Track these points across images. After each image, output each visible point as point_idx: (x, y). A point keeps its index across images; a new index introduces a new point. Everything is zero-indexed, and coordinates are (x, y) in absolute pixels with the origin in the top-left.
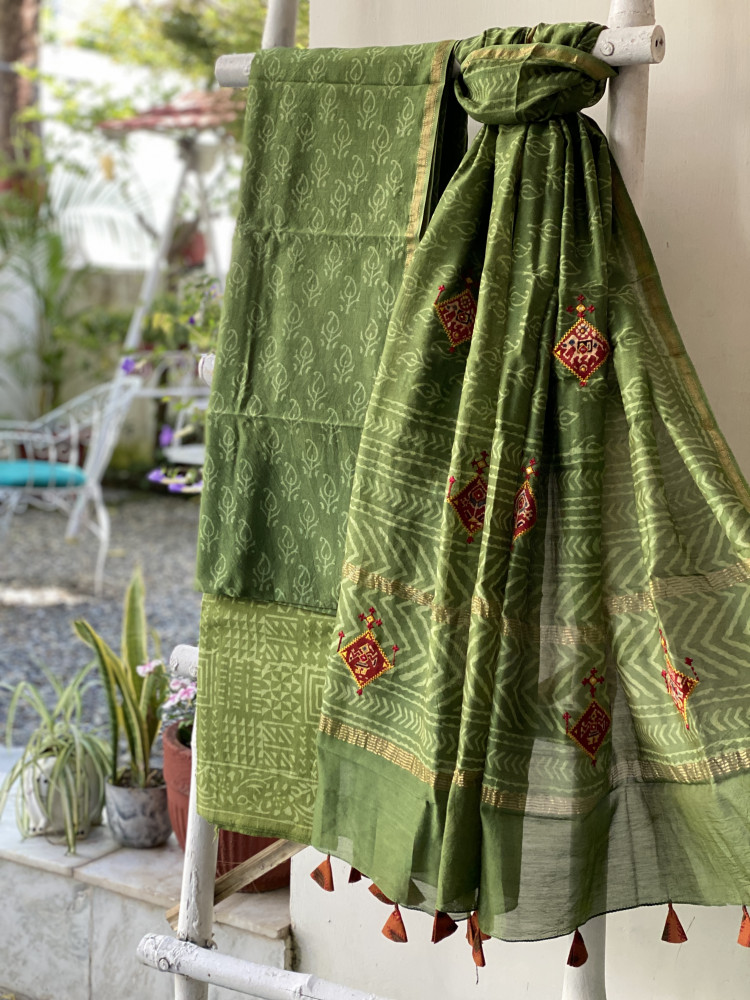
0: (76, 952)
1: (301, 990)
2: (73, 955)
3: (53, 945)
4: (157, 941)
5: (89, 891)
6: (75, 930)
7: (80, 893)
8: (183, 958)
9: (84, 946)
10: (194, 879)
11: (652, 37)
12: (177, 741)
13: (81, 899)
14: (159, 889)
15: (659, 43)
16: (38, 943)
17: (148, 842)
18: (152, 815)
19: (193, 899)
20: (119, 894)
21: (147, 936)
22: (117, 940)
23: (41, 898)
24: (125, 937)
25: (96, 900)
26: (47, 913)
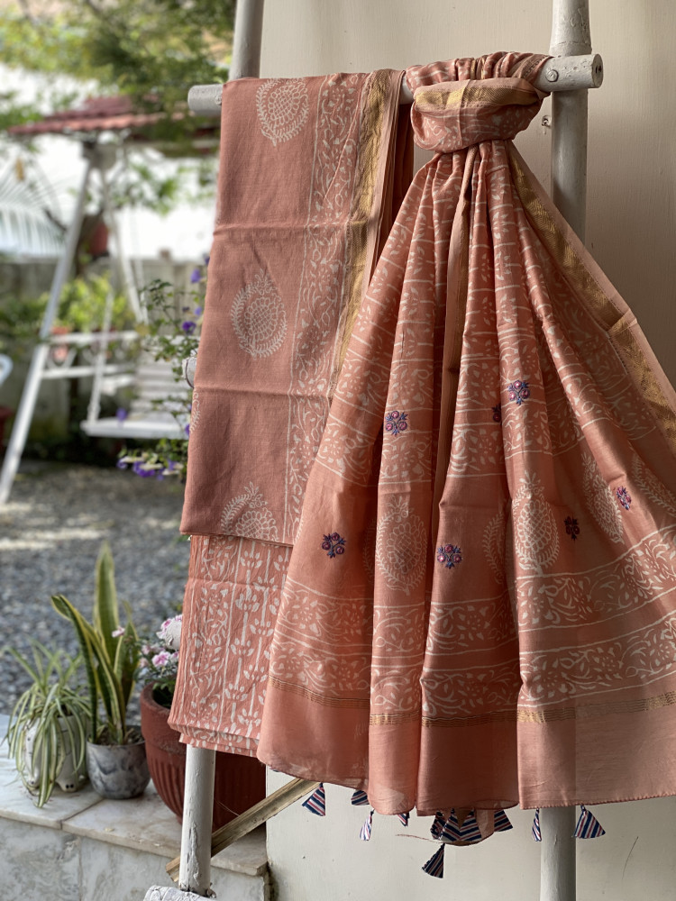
0: (67, 897)
2: (64, 899)
3: (44, 891)
4: (162, 893)
5: (76, 842)
6: (65, 877)
7: (68, 843)
9: (74, 891)
10: (193, 835)
11: (592, 65)
12: (153, 701)
13: (69, 849)
14: (144, 836)
15: (598, 68)
16: (30, 891)
17: (128, 793)
18: (131, 768)
19: (193, 853)
20: (106, 842)
21: (152, 888)
22: (105, 885)
23: (33, 849)
24: (113, 881)
25: (84, 850)
26: (38, 863)
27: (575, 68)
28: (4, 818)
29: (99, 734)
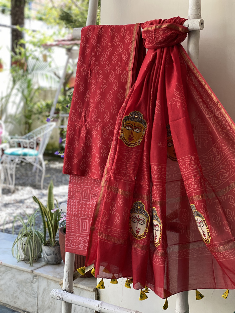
0: (33, 295)
1: (98, 305)
2: (32, 296)
3: (27, 293)
4: (57, 291)
5: (37, 277)
6: (33, 289)
7: (34, 278)
8: (64, 296)
9: (36, 294)
10: (67, 272)
11: (200, 22)
12: (63, 232)
13: (35, 280)
14: (58, 276)
15: (202, 24)
16: (22, 293)
17: (55, 263)
18: (56, 254)
19: (67, 279)
20: (46, 278)
21: (53, 289)
22: (46, 292)
23: (23, 279)
24: (48, 291)
25: (39, 280)
26: (25, 284)
27: (194, 23)
28: (15, 269)
29: (46, 243)
